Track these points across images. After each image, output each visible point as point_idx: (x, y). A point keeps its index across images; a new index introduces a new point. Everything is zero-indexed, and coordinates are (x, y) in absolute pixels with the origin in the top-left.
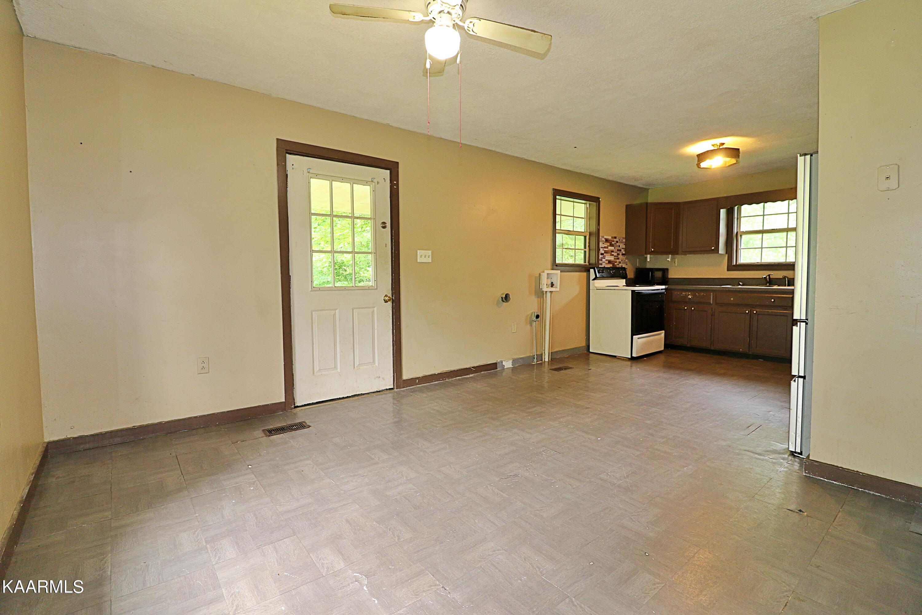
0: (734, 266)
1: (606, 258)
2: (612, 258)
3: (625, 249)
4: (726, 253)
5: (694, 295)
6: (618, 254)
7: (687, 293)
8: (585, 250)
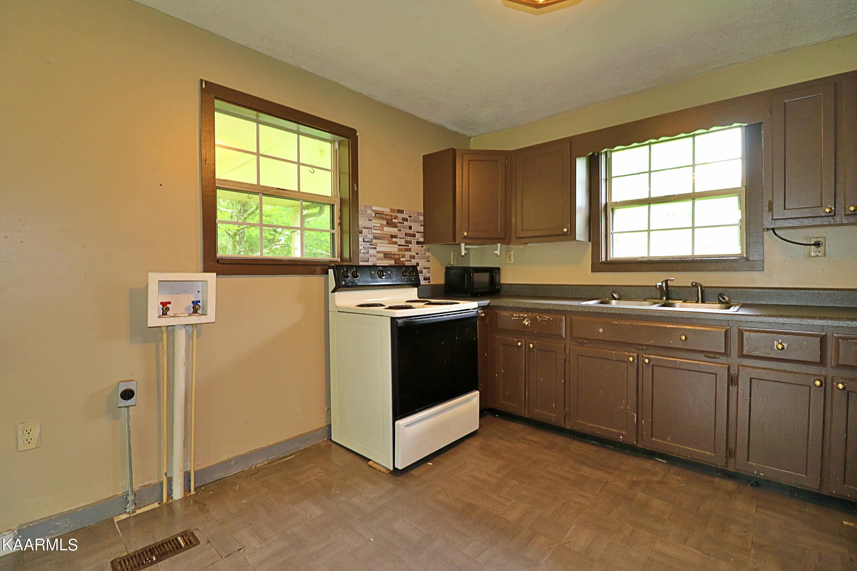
0: (602, 263)
1: (378, 249)
2: (393, 249)
3: (425, 234)
4: (590, 241)
5: (533, 320)
6: (408, 242)
7: (521, 315)
8: (334, 231)
